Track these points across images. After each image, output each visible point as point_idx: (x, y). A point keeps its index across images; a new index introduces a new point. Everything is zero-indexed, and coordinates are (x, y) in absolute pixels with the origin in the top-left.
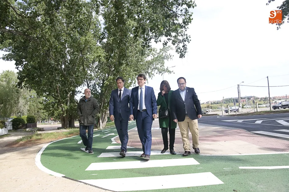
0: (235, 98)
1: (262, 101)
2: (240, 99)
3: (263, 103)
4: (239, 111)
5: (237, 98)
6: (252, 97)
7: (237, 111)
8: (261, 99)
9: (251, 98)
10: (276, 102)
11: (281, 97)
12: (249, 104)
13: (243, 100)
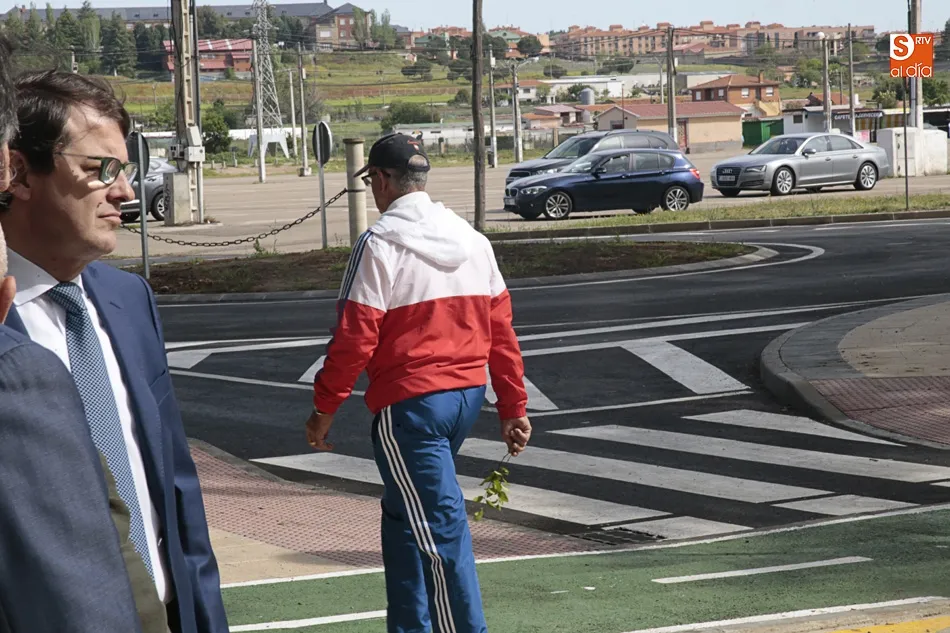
0: (136, 13)
1: (439, 72)
2: (188, 31)
3: (441, 100)
4: (179, 217)
5: (156, 12)
6: (328, 17)
7: (152, 209)
8: (433, 47)
9: (324, 34)
10: (576, 94)
11: (643, 33)
12: (286, 99)
13: (229, 44)
